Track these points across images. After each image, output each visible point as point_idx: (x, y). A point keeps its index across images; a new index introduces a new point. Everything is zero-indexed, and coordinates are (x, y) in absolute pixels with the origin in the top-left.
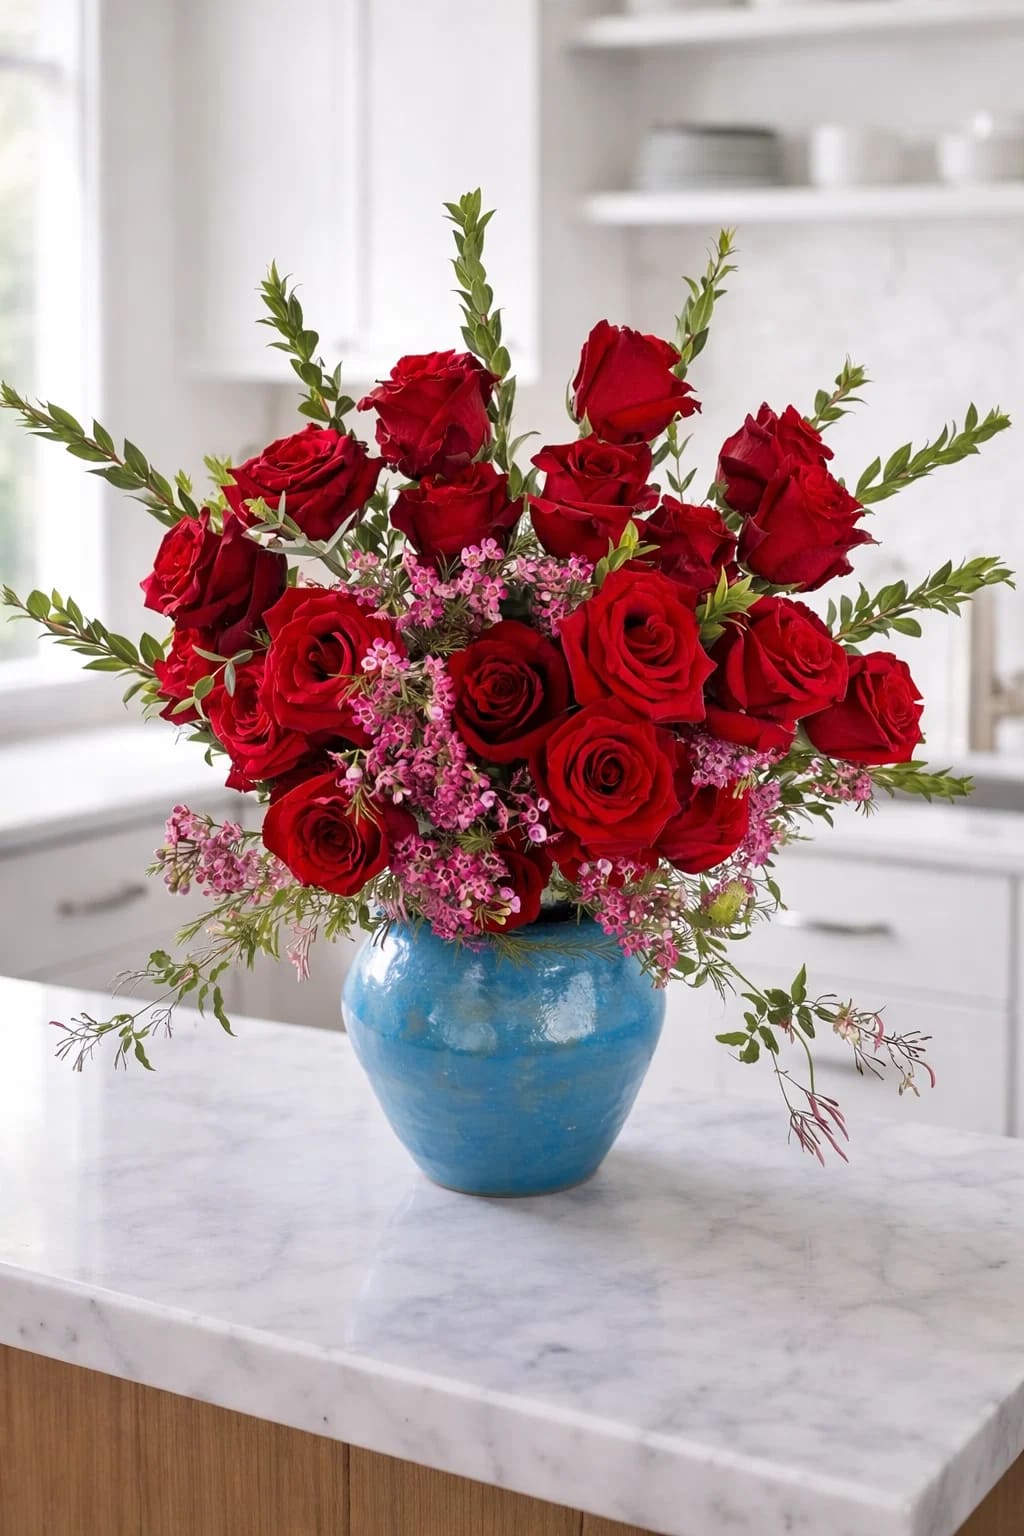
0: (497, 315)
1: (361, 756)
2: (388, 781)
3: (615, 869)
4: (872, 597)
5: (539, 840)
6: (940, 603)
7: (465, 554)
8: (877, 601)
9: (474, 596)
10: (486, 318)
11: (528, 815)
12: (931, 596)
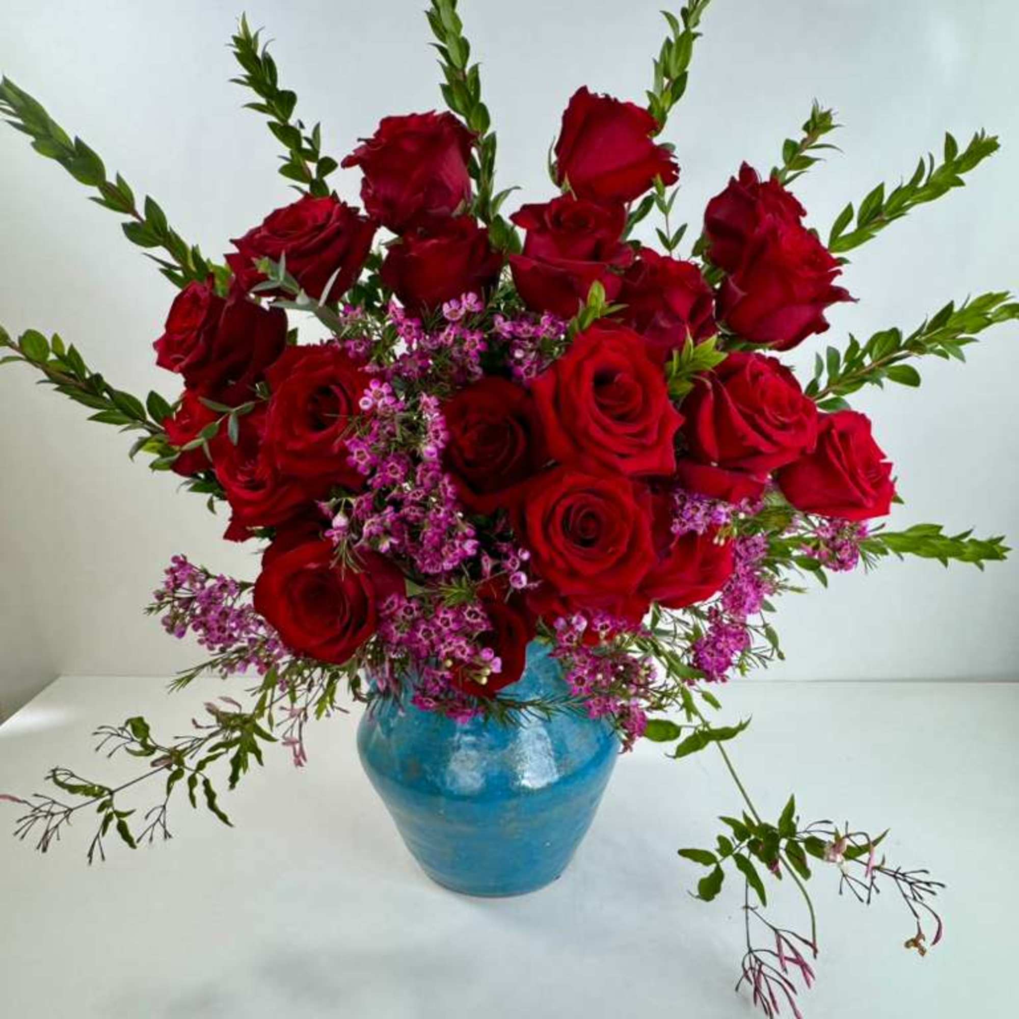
0: (475, 69)
1: (348, 504)
2: (374, 529)
3: (590, 625)
4: (862, 345)
5: (519, 587)
6: (940, 347)
7: (446, 308)
8: (869, 349)
9: (456, 348)
10: (464, 72)
11: (509, 564)
12: (929, 341)
